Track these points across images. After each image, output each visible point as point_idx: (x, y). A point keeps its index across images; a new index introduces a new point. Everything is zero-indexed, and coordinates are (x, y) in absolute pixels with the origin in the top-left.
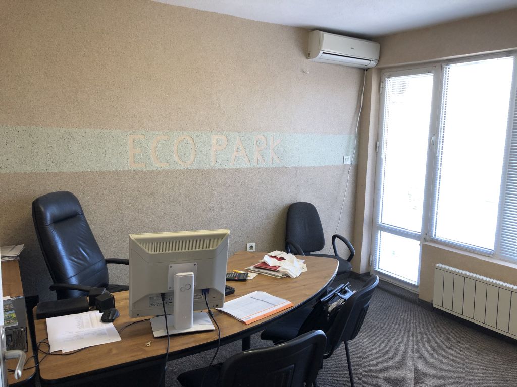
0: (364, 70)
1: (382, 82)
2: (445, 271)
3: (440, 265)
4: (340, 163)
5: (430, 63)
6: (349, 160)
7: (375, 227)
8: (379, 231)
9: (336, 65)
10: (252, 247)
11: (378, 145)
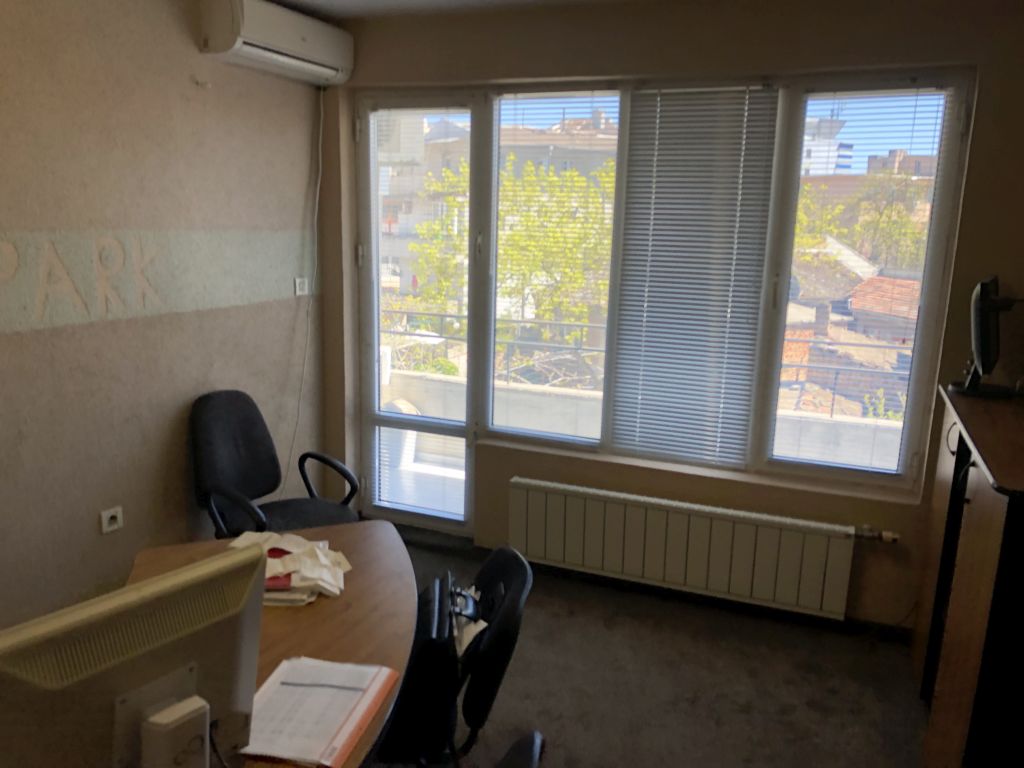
0: (319, 89)
1: (359, 117)
2: (528, 488)
3: (515, 479)
4: (287, 294)
5: (461, 88)
6: (305, 288)
7: (369, 420)
8: (377, 428)
9: (265, 73)
10: (113, 518)
11: (360, 253)
